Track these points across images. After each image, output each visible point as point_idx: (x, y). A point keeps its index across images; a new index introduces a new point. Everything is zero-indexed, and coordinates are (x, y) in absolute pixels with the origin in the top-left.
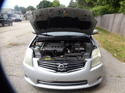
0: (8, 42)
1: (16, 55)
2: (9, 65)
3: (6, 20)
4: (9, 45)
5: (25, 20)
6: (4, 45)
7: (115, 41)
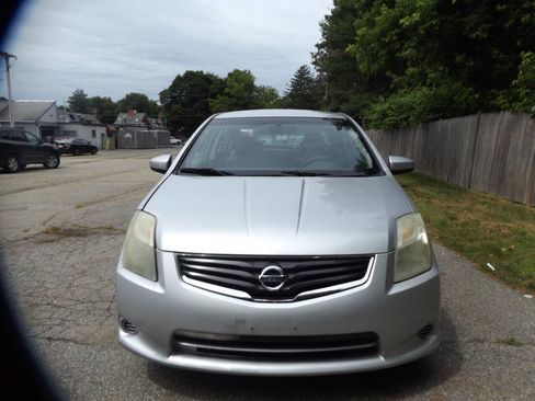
0: (44, 223)
1: (77, 266)
2: (49, 304)
3: (34, 143)
4: (47, 232)
5: (110, 149)
6: (26, 235)
7: (486, 219)
